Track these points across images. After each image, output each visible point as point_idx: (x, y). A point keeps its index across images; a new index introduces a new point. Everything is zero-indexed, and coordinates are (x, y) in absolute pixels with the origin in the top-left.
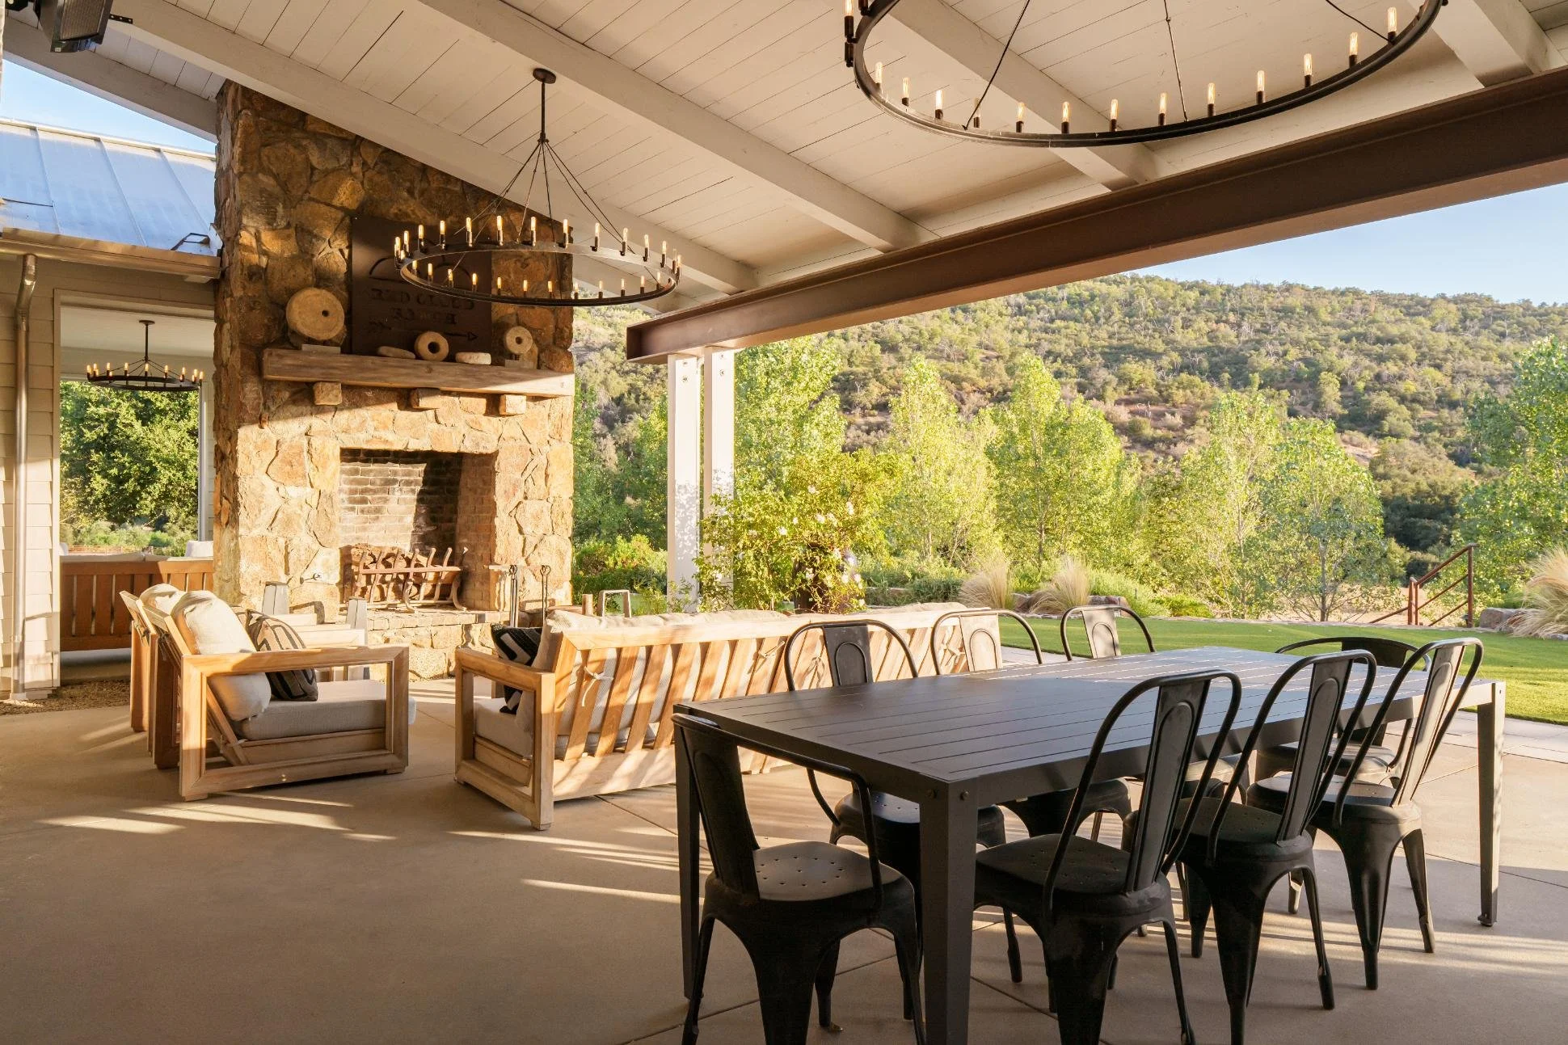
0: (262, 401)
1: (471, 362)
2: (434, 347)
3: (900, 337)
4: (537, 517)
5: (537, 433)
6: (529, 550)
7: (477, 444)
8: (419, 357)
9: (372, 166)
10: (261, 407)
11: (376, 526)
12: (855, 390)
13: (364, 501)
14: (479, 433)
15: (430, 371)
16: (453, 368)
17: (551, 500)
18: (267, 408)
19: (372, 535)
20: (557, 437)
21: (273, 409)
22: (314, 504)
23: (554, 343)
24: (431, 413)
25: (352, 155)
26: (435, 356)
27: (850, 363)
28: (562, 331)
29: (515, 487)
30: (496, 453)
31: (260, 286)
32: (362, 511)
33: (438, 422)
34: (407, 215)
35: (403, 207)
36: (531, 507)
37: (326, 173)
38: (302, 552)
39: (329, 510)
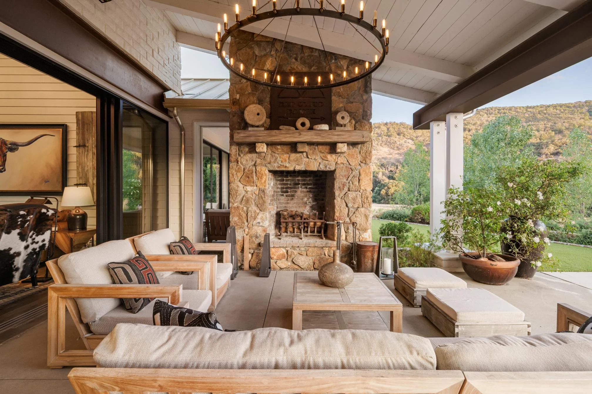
0: (238, 153)
1: (318, 129)
2: (303, 124)
3: (564, 128)
4: (354, 199)
5: (354, 160)
6: (351, 214)
7: (326, 167)
8: (297, 129)
9: (280, 50)
10: (238, 155)
11: (292, 202)
12: (543, 148)
13: (287, 192)
14: (327, 162)
15: (300, 134)
16: (312, 132)
17: (361, 191)
18: (239, 155)
19: (291, 205)
20: (364, 162)
21: (242, 155)
22: (257, 194)
23: (363, 119)
24: (305, 154)
25: (272, 48)
26: (304, 128)
27: (540, 139)
28: (366, 112)
29: (344, 185)
30: (335, 170)
31: (237, 107)
32: (287, 196)
33: (308, 158)
34: (294, 69)
35: (293, 66)
36: (351, 195)
37: (262, 57)
38: (253, 213)
39: (263, 196)
